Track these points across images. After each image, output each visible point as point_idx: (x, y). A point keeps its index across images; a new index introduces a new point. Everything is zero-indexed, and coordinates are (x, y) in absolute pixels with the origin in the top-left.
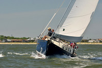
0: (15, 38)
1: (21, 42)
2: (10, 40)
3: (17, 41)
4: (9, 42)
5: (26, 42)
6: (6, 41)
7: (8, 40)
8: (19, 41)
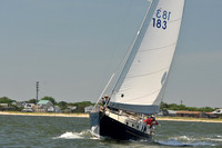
0: (187, 109)
1: (197, 116)
2: (175, 112)
3: (190, 116)
4: (172, 116)
5: (210, 117)
6: (166, 115)
7: (171, 112)
8: (193, 116)
